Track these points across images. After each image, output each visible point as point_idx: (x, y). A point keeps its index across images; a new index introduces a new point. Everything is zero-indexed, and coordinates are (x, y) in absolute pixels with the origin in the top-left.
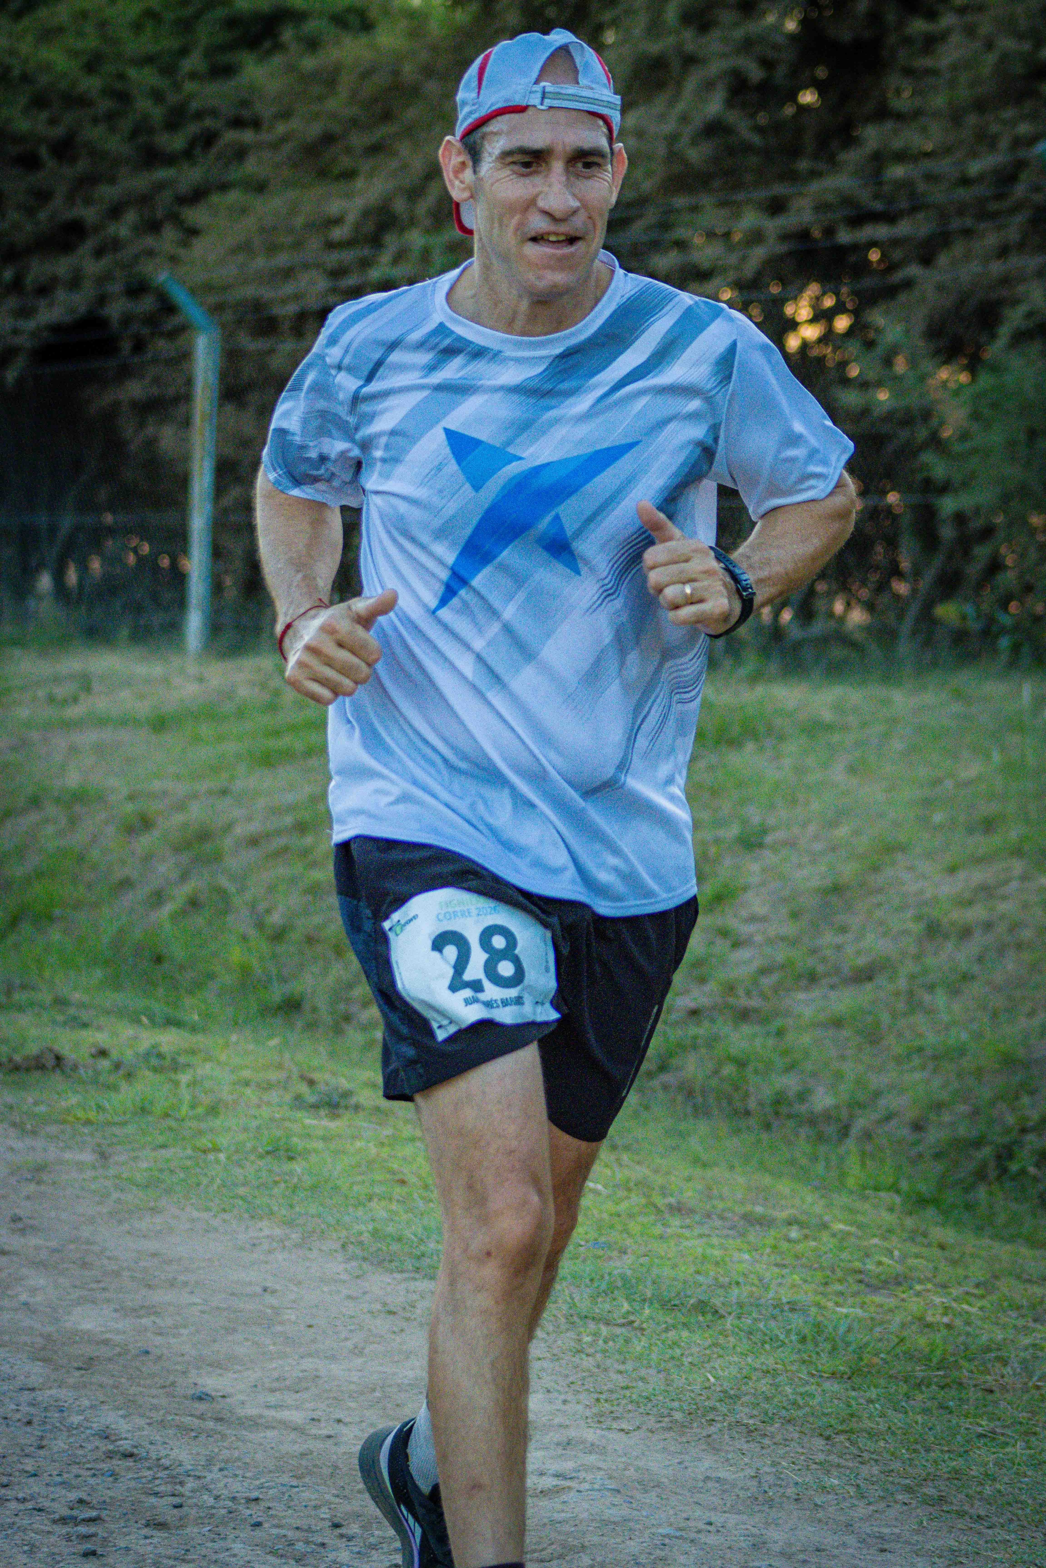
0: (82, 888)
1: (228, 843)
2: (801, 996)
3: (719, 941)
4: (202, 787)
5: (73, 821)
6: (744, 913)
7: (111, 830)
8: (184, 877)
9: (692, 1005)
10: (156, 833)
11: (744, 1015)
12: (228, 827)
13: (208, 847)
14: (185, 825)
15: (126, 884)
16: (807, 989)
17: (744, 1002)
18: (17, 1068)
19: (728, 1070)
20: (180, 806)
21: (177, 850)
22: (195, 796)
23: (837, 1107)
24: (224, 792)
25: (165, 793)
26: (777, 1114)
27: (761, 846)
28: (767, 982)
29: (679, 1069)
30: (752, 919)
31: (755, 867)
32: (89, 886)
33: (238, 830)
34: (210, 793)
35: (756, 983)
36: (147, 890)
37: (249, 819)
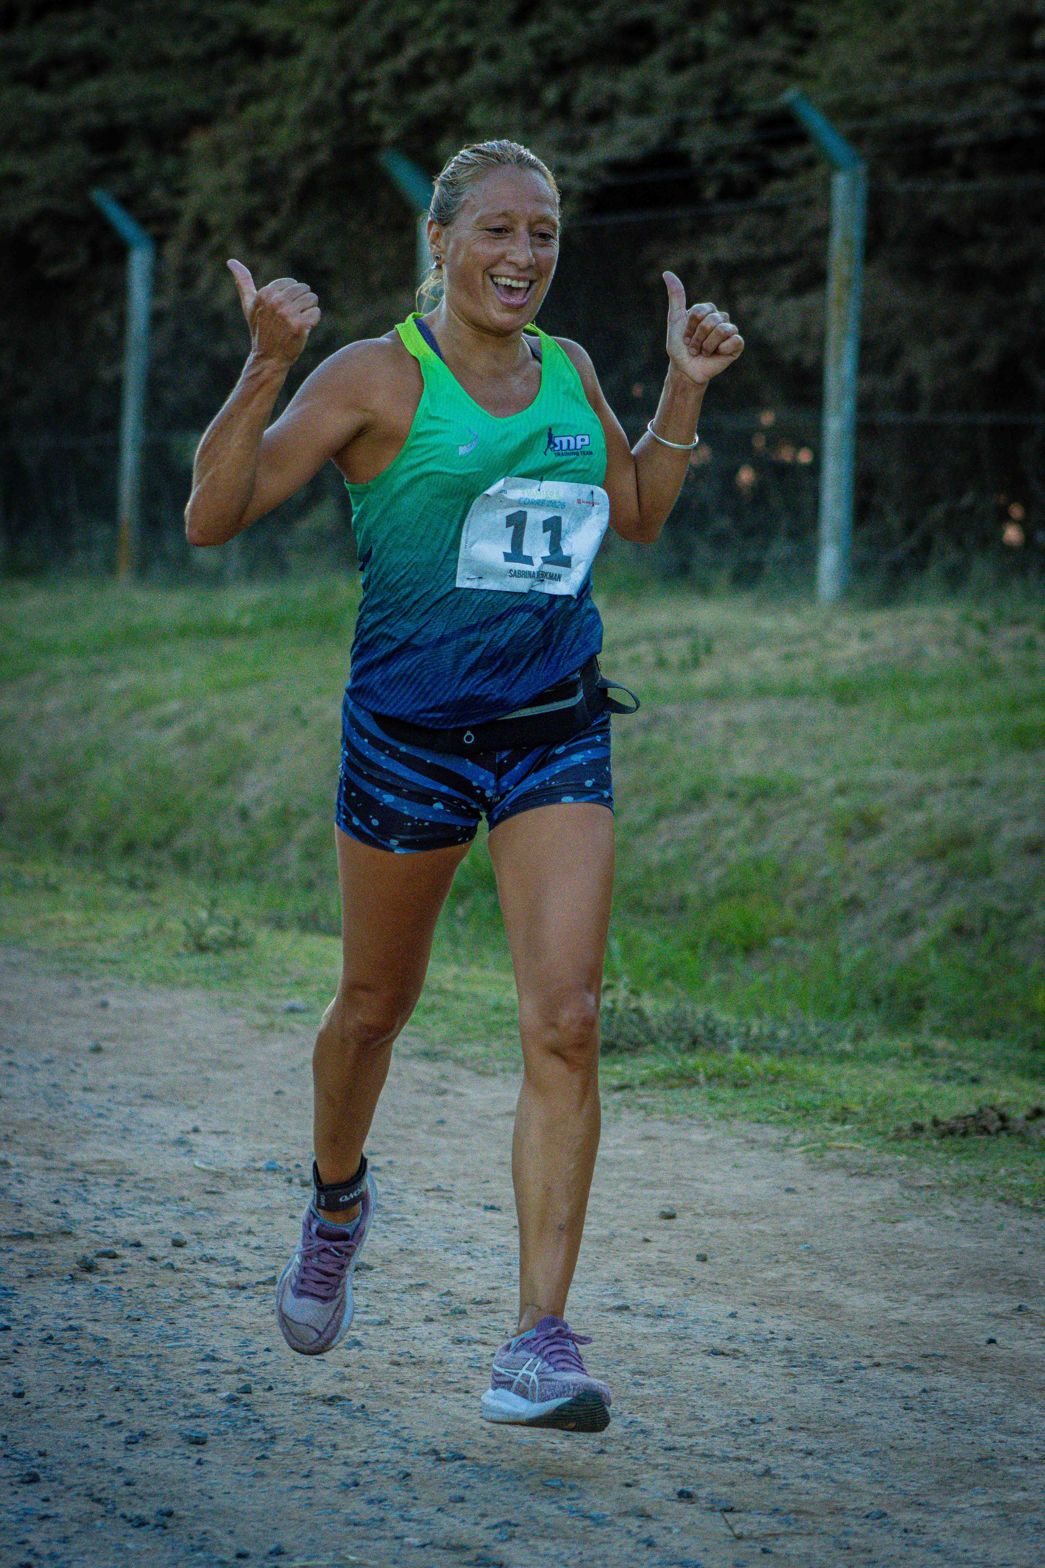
0: (790, 912)
1: (997, 849)
4: (943, 776)
5: (762, 823)
7: (817, 833)
8: (940, 895)
10: (885, 838)
12: (992, 831)
13: (970, 855)
14: (929, 826)
15: (854, 904)
18: (951, 1132)
20: (916, 803)
21: (923, 860)
22: (934, 789)
24: (975, 783)
25: (889, 786)
32: (800, 909)
33: (1007, 834)
34: (953, 785)
36: (883, 914)
37: (1020, 819)
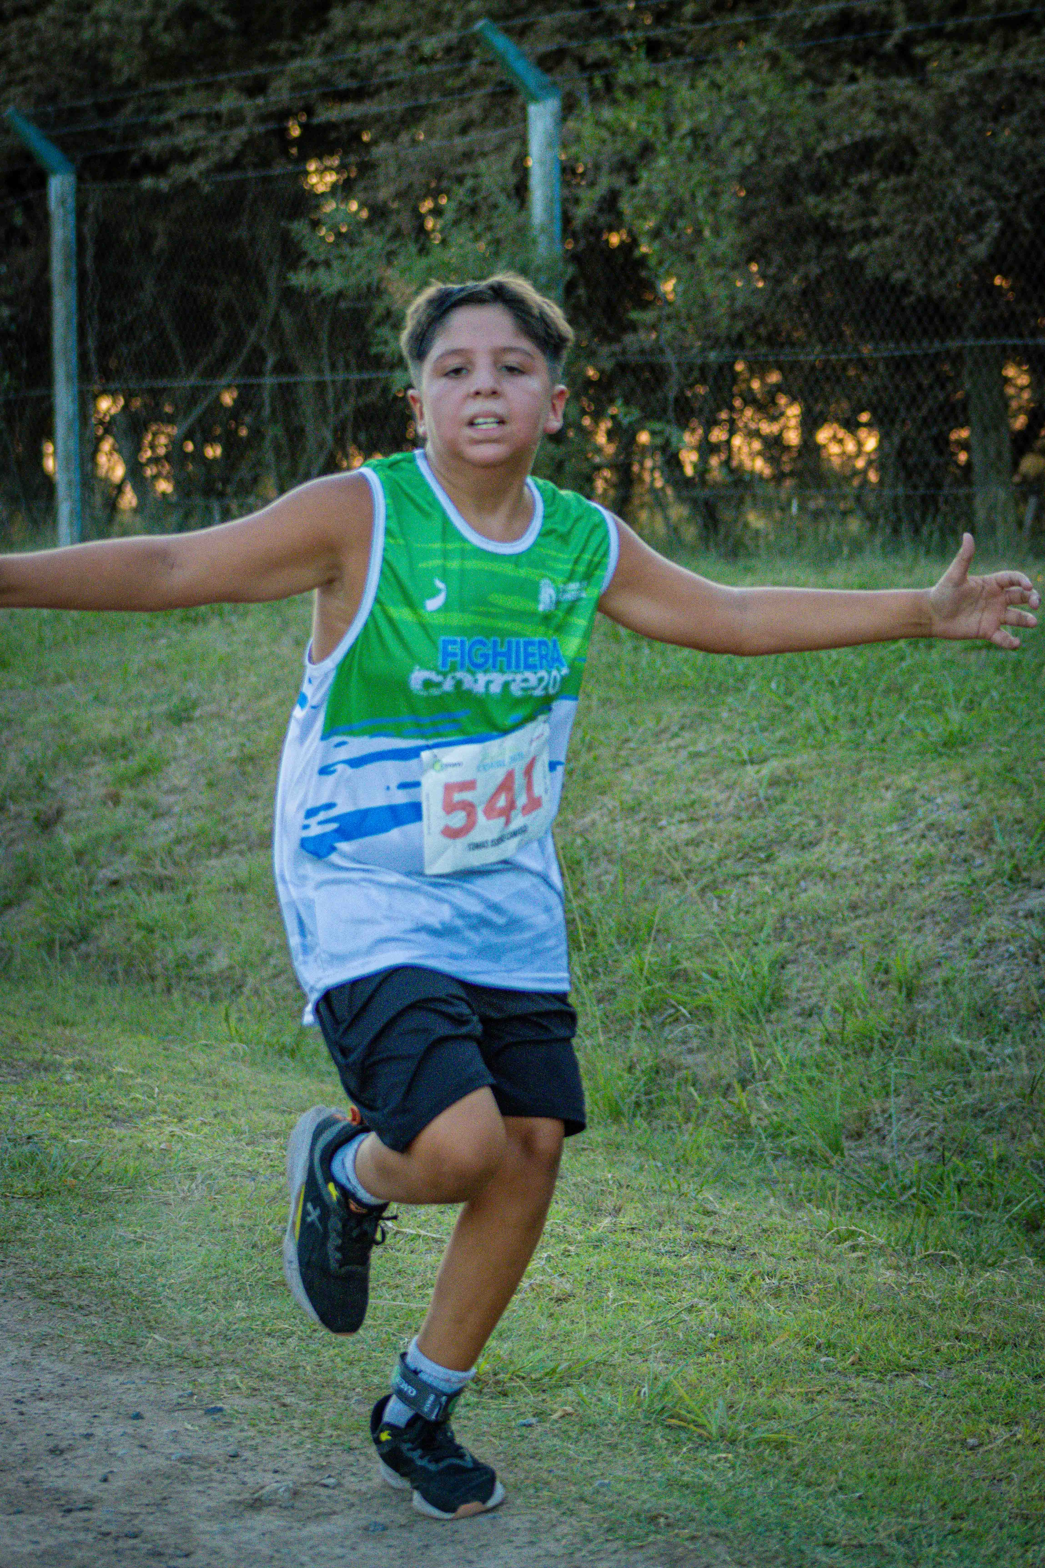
2: (213, 862)
3: (141, 812)
6: (166, 786)
9: (115, 876)
11: (160, 884)
16: (218, 856)
17: (159, 870)
19: (137, 937)
23: (231, 967)
26: (178, 976)
27: (189, 720)
28: (180, 851)
29: (97, 938)
30: (173, 790)
31: (181, 741)
35: (170, 853)
